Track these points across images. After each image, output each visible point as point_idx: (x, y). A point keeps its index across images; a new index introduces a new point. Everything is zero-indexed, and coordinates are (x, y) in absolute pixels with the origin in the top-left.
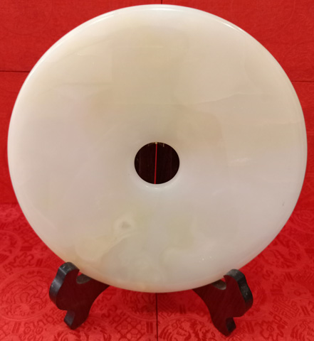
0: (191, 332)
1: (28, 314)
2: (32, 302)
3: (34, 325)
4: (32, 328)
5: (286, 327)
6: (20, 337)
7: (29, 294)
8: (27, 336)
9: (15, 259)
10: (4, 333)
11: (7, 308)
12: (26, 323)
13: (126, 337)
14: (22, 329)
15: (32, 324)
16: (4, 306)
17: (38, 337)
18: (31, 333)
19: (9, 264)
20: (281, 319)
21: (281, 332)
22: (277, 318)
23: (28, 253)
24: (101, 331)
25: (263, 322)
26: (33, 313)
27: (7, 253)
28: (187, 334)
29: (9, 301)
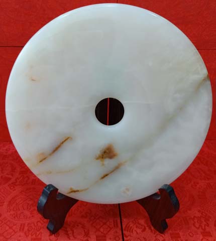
0: (146, 225)
1: (30, 218)
2: (32, 209)
3: (34, 225)
4: (33, 227)
5: (210, 220)
6: (25, 233)
7: (28, 204)
8: (31, 232)
9: (16, 180)
10: (14, 231)
11: (14, 214)
12: (28, 224)
13: (100, 231)
14: (26, 228)
15: (33, 224)
16: (12, 212)
17: (38, 233)
18: (33, 230)
19: (12, 183)
20: (206, 215)
21: (207, 224)
22: (204, 214)
23: (25, 176)
24: (82, 227)
25: (195, 217)
26: (32, 216)
27: (10, 176)
28: (143, 227)
29: (15, 209)
